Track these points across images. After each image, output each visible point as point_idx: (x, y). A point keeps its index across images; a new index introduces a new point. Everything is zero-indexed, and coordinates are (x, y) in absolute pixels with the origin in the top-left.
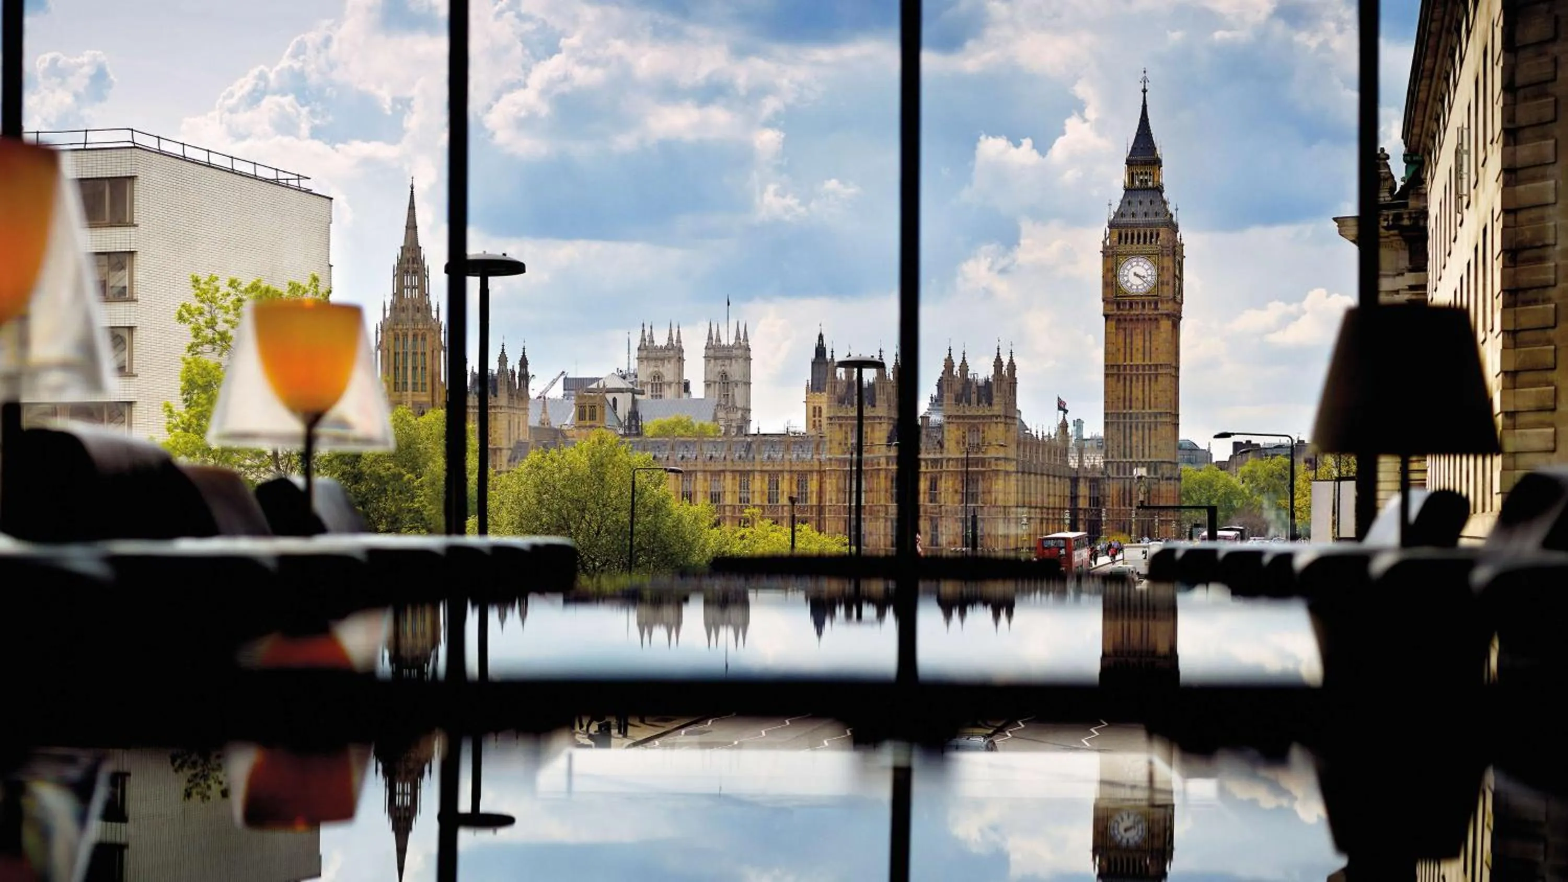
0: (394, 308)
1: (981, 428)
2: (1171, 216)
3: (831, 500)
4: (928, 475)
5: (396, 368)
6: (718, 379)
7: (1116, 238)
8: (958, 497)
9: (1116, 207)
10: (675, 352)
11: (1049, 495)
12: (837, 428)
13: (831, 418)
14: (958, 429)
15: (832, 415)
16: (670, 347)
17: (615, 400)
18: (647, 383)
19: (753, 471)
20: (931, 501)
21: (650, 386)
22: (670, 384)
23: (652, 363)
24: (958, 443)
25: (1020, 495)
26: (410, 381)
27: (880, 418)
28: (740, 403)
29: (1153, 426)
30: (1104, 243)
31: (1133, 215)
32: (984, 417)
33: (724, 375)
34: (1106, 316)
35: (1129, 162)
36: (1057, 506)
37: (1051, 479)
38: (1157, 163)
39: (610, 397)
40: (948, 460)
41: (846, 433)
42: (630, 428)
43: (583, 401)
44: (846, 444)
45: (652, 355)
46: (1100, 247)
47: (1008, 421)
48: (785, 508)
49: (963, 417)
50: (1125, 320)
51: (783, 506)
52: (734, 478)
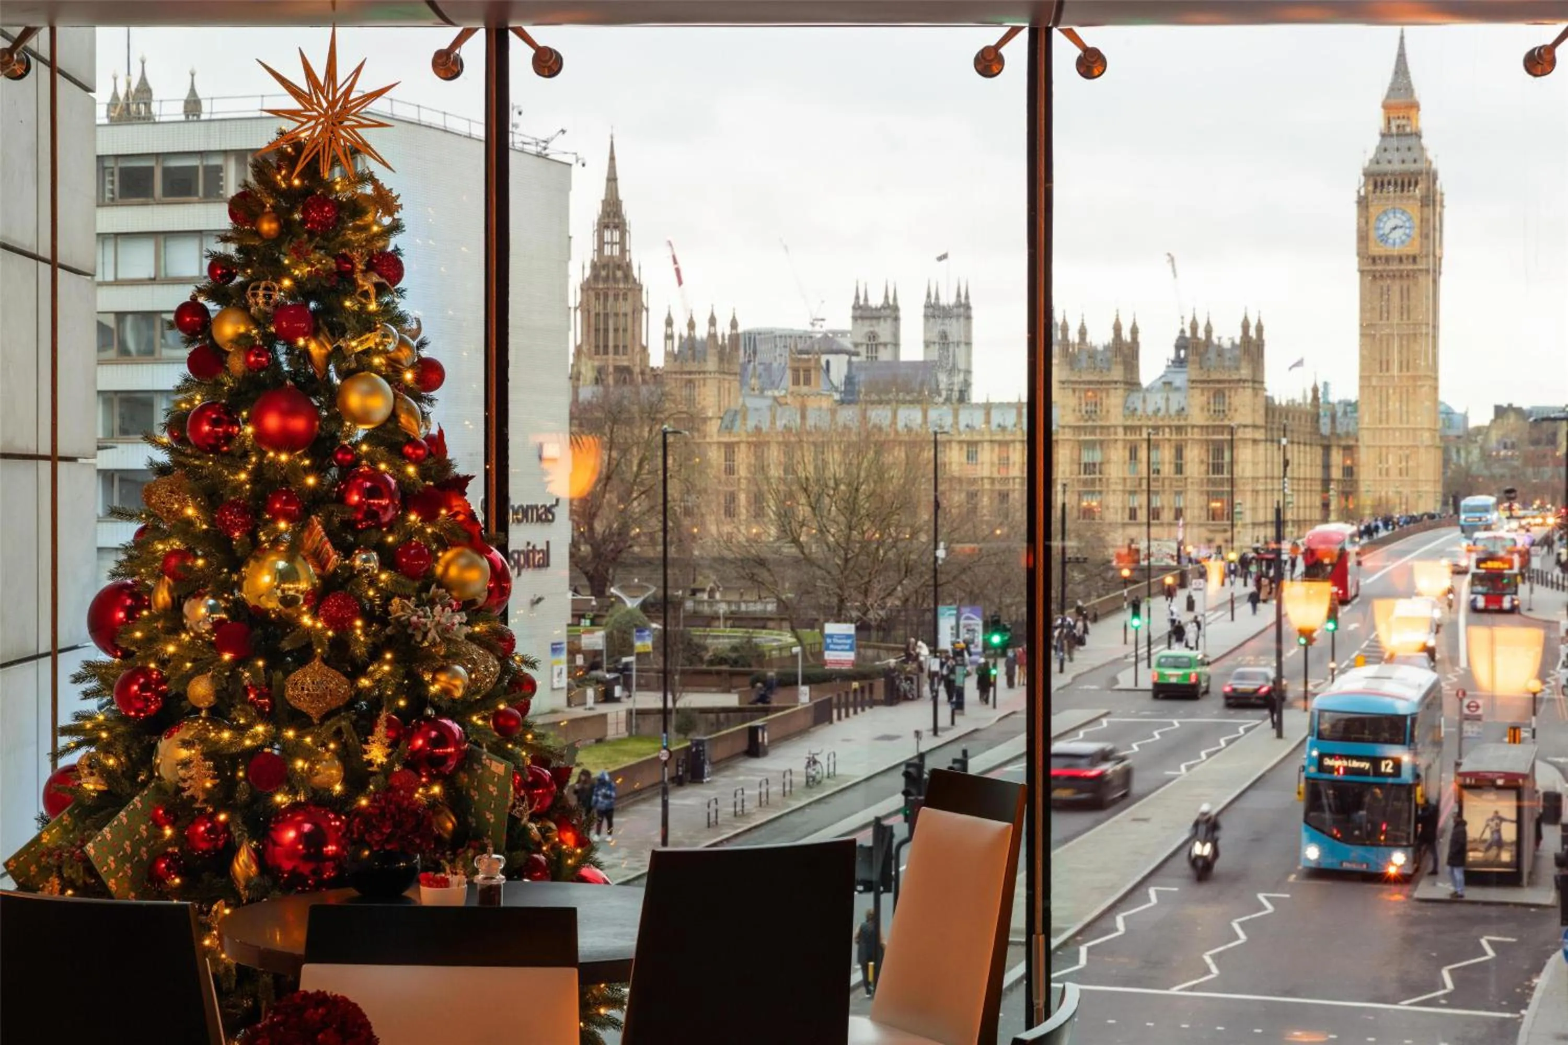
0: (594, 266)
1: (1227, 393)
2: (1431, 163)
3: (1064, 472)
4: (1173, 444)
5: (597, 330)
6: (937, 340)
7: (1371, 188)
8: (1204, 468)
9: (1371, 153)
10: (890, 312)
11: (1299, 465)
12: (1070, 392)
13: (1063, 382)
14: (1202, 394)
15: (1063, 379)
16: (886, 306)
17: (828, 362)
18: (862, 344)
19: (981, 442)
20: (1177, 473)
21: (864, 347)
22: (885, 345)
23: (867, 322)
24: (1202, 409)
25: (1269, 466)
26: (611, 344)
27: (1116, 382)
28: (962, 365)
29: (1411, 390)
30: (1359, 192)
31: (1390, 162)
32: (1230, 382)
33: (944, 336)
34: (1362, 272)
35: (1386, 107)
36: (1308, 476)
37: (1302, 447)
38: (1415, 106)
39: (824, 358)
40: (1193, 427)
41: (1080, 398)
42: (845, 392)
43: (796, 365)
44: (1080, 411)
45: (868, 314)
46: (1355, 197)
47: (1257, 385)
48: (1018, 480)
49: (1208, 382)
50: (1381, 276)
51: (1014, 478)
52: (961, 449)
